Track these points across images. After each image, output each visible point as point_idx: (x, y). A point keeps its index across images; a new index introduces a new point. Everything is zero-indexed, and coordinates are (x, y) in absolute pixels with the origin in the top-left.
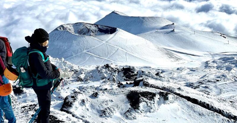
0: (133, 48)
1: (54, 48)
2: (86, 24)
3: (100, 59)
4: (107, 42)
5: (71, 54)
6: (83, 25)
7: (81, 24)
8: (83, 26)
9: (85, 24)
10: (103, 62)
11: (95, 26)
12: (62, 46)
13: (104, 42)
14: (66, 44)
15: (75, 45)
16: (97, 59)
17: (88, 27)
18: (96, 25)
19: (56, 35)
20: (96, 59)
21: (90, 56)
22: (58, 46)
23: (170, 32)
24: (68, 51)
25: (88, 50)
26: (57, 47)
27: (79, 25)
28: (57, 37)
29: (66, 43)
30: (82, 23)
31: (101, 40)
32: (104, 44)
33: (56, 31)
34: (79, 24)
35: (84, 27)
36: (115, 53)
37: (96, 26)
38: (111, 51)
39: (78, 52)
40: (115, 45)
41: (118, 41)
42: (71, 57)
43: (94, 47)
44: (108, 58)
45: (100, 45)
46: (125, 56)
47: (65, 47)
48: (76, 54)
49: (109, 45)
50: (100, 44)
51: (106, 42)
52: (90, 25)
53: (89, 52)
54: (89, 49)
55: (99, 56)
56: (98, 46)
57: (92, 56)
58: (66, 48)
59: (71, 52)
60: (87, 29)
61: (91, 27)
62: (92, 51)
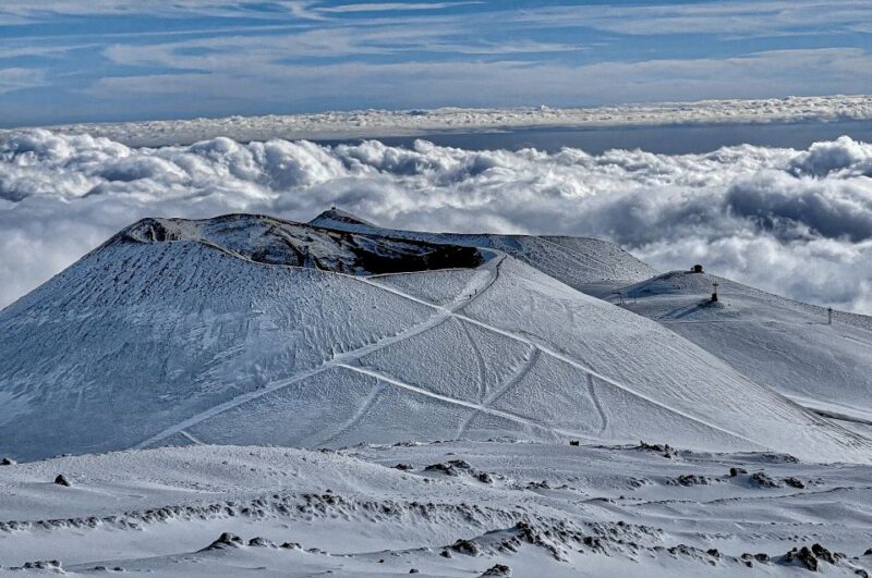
0: (620, 351)
1: (127, 344)
2: (283, 226)
3: (444, 410)
4: (461, 310)
5: (250, 376)
6: (264, 230)
7: (252, 221)
8: (266, 234)
9: (274, 223)
10: (467, 426)
11: (336, 239)
12: (186, 330)
13: (444, 311)
14: (209, 317)
15: (266, 321)
16: (424, 406)
17: (297, 242)
18: (337, 232)
19: (131, 270)
20: (414, 405)
21: (375, 389)
22: (157, 328)
23: (693, 310)
24: (229, 358)
25: (357, 354)
26: (149, 338)
27: (239, 229)
28: (140, 283)
29: (207, 311)
30: (258, 216)
31: (422, 297)
32: (448, 319)
33: (127, 246)
34: (241, 223)
35: (271, 237)
36: (523, 374)
37: (338, 236)
38: (502, 364)
39: (292, 367)
40: (513, 328)
41: (526, 308)
42: (255, 395)
43: (394, 340)
44: (493, 404)
45: (424, 326)
46: (588, 395)
47: (201, 337)
48: (283, 376)
49: (482, 329)
50: (425, 320)
51: (455, 312)
52: (303, 232)
53: (361, 365)
54: (359, 347)
55: (433, 391)
56: (416, 329)
57: (386, 389)
58: (209, 341)
59: (250, 363)
60: (290, 252)
61: (310, 240)
62: (383, 360)
